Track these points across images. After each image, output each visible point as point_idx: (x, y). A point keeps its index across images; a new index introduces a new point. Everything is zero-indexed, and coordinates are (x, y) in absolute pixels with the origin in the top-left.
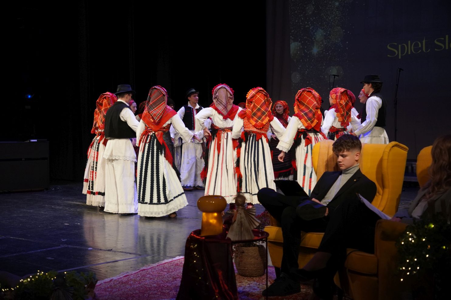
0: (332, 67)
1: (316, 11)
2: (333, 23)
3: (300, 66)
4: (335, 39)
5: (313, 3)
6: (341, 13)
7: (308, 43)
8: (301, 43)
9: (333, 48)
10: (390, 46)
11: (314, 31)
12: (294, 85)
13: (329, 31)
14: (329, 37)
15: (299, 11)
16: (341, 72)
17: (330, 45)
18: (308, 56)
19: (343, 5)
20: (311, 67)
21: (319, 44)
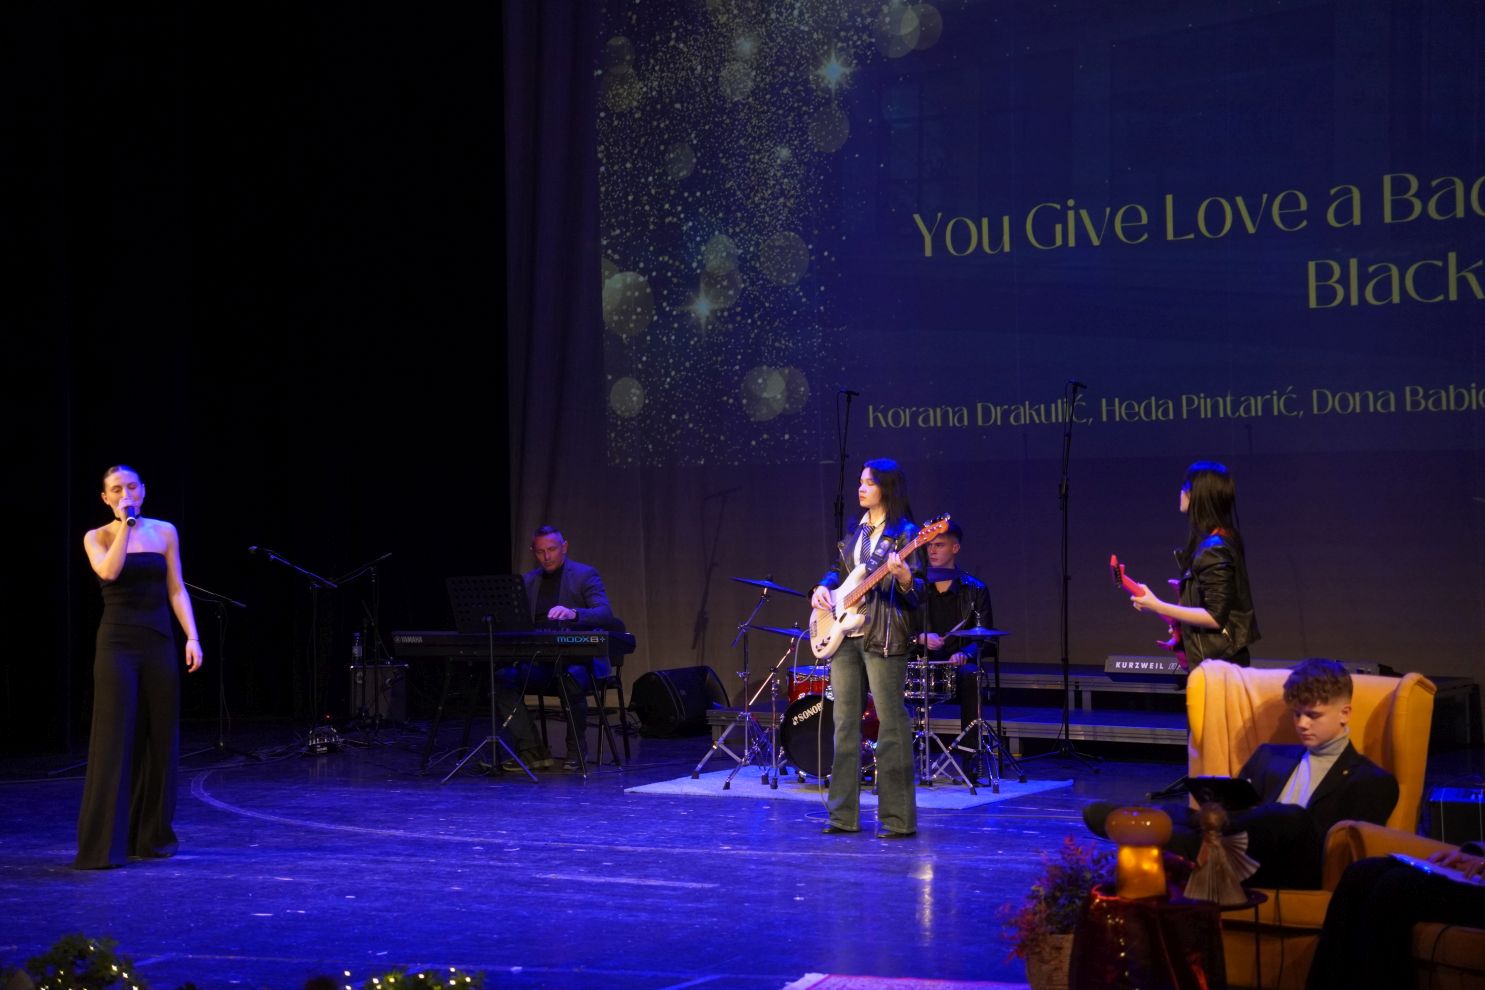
0: (765, 367)
1: (704, 171)
2: (770, 216)
3: (644, 359)
4: (775, 274)
5: (695, 142)
6: (798, 186)
7: (675, 280)
8: (647, 277)
11: (698, 239)
12: (619, 423)
13: (753, 243)
14: (753, 263)
15: (640, 165)
16: (802, 389)
17: (758, 294)
18: (676, 325)
19: (806, 160)
20: (687, 364)
21: (719, 286)
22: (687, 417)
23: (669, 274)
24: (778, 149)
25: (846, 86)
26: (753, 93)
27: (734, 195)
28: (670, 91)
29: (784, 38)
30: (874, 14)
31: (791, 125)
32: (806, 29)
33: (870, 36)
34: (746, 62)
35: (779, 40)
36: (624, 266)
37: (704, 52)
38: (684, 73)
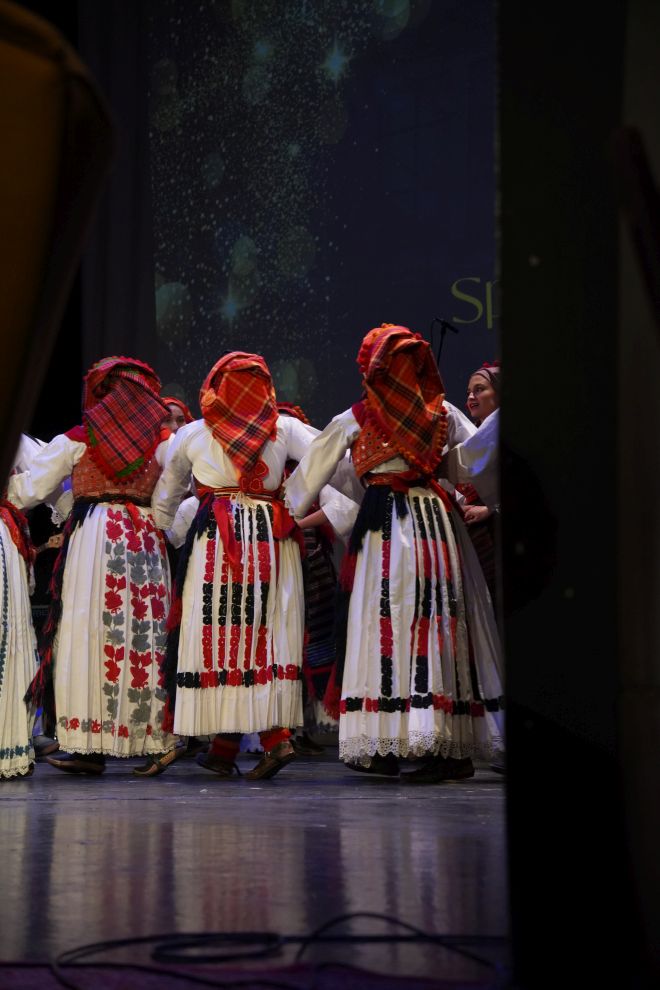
0: (281, 361)
1: (232, 177)
2: (285, 213)
3: (186, 363)
4: (288, 269)
5: (224, 150)
6: (306, 180)
7: (209, 285)
8: (187, 286)
9: (283, 300)
10: (461, 288)
11: (227, 243)
13: (271, 241)
14: (271, 260)
15: (182, 179)
16: (311, 379)
17: (275, 290)
18: (210, 328)
19: (313, 154)
21: (243, 286)
23: (205, 280)
24: (290, 146)
25: (346, 75)
26: (270, 95)
27: (254, 196)
28: (204, 104)
29: (295, 37)
31: (300, 122)
32: (313, 24)
33: (366, 22)
34: (263, 65)
35: (291, 39)
36: (170, 277)
37: (230, 62)
38: (215, 85)
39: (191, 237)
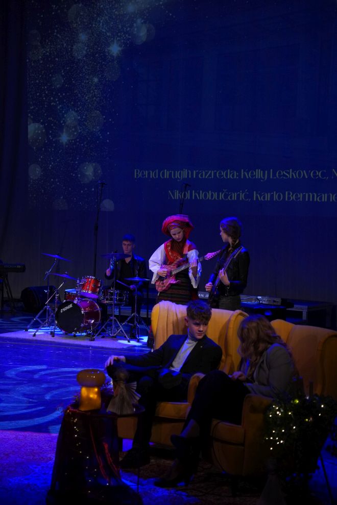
0: (87, 163)
2: (91, 104)
3: (42, 157)
4: (92, 127)
5: (63, 74)
6: (100, 93)
7: (54, 127)
8: (43, 126)
12: (32, 181)
13: (84, 115)
14: (84, 122)
15: (42, 81)
16: (99, 171)
17: (86, 134)
18: (54, 145)
19: (103, 83)
20: (58, 160)
22: (57, 180)
23: (52, 125)
24: (94, 78)
25: (120, 55)
26: (86, 56)
27: (77, 96)
28: (54, 53)
29: (97, 34)
30: (131, 26)
31: (98, 69)
32: (105, 31)
33: (129, 35)
34: (83, 43)
35: (95, 35)
36: (35, 120)
37: (67, 38)
38: (59, 46)
39: (46, 106)
